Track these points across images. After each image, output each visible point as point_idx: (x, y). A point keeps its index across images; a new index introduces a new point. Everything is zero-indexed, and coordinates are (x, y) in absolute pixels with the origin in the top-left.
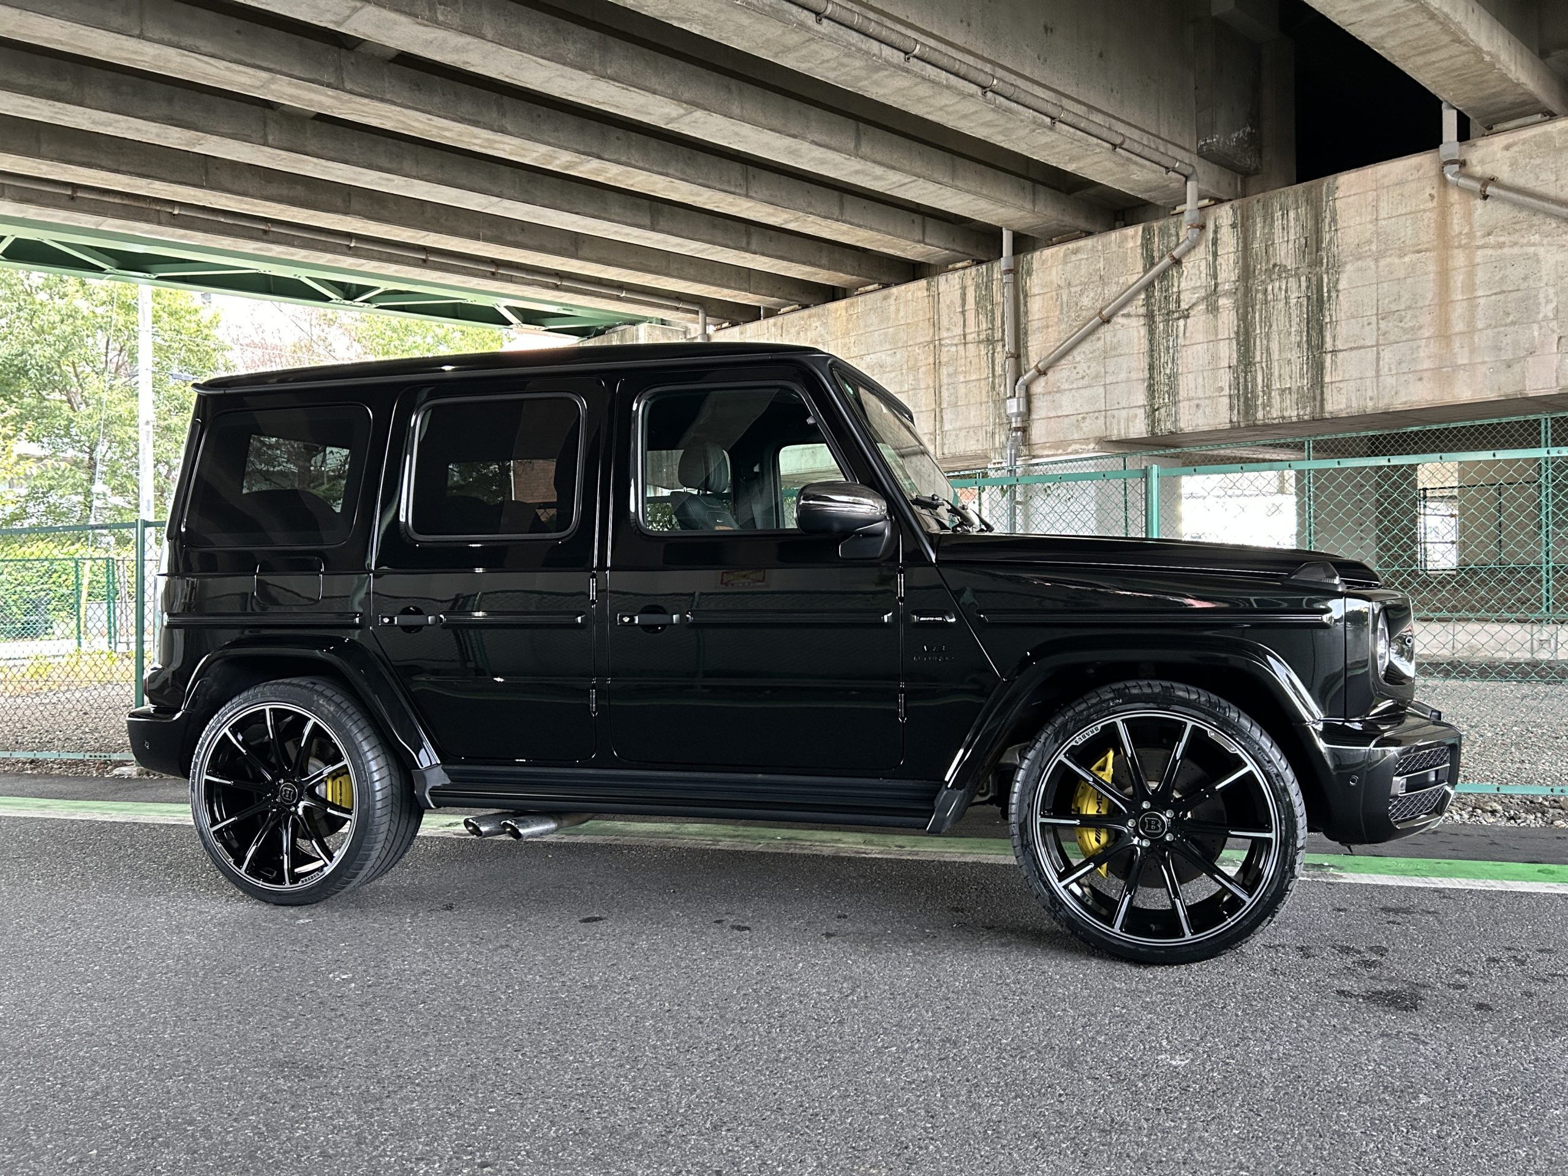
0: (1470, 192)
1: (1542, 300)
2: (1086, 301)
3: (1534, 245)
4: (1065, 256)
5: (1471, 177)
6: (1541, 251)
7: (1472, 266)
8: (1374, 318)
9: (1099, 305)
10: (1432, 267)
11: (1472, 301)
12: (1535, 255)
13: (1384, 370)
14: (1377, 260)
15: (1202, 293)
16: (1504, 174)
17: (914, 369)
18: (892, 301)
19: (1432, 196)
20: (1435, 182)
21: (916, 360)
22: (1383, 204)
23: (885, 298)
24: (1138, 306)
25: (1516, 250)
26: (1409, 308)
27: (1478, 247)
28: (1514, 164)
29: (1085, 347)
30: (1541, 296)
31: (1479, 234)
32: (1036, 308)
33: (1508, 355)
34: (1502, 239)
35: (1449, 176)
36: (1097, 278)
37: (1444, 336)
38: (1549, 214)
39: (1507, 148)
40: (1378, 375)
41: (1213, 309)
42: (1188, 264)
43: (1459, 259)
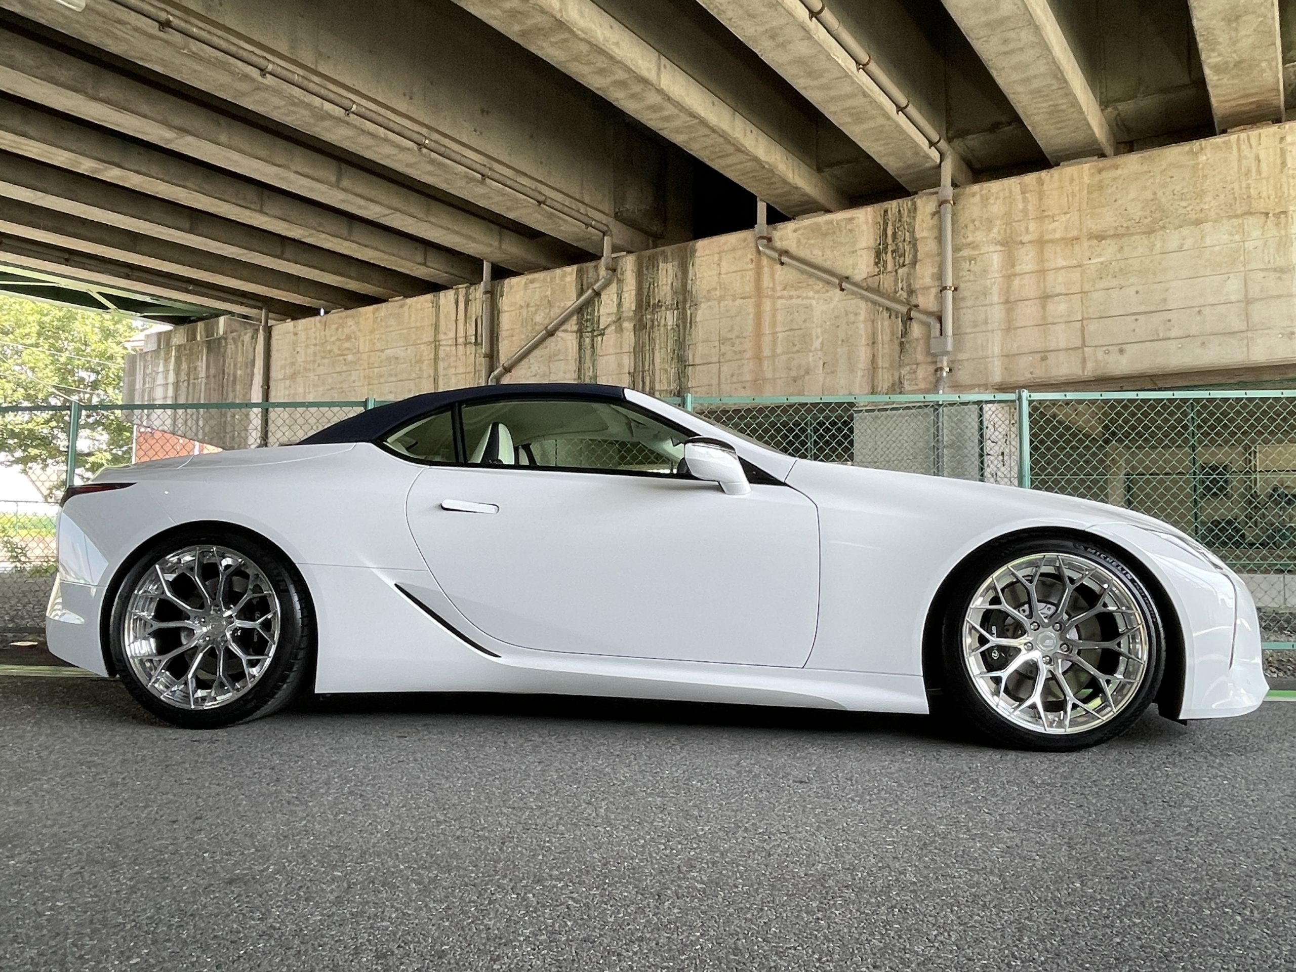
0: (773, 259)
1: (814, 338)
2: (539, 318)
3: (810, 298)
4: (526, 283)
5: (774, 249)
6: (814, 302)
7: (774, 310)
8: (717, 344)
9: (547, 322)
10: (751, 310)
11: (774, 334)
12: (811, 305)
13: (723, 380)
14: (719, 303)
15: (614, 318)
16: (793, 249)
17: (420, 361)
18: (406, 308)
19: (752, 260)
20: (754, 249)
21: (421, 355)
22: (724, 264)
23: (401, 307)
24: (572, 325)
25: (799, 301)
26: (737, 337)
27: (779, 298)
28: (799, 241)
29: (537, 353)
30: (814, 334)
31: (778, 288)
32: (506, 321)
33: (794, 374)
34: (791, 293)
35: (761, 248)
36: (545, 302)
37: (758, 358)
38: (819, 278)
39: (795, 231)
40: (719, 384)
41: (620, 330)
42: (604, 297)
43: (767, 306)
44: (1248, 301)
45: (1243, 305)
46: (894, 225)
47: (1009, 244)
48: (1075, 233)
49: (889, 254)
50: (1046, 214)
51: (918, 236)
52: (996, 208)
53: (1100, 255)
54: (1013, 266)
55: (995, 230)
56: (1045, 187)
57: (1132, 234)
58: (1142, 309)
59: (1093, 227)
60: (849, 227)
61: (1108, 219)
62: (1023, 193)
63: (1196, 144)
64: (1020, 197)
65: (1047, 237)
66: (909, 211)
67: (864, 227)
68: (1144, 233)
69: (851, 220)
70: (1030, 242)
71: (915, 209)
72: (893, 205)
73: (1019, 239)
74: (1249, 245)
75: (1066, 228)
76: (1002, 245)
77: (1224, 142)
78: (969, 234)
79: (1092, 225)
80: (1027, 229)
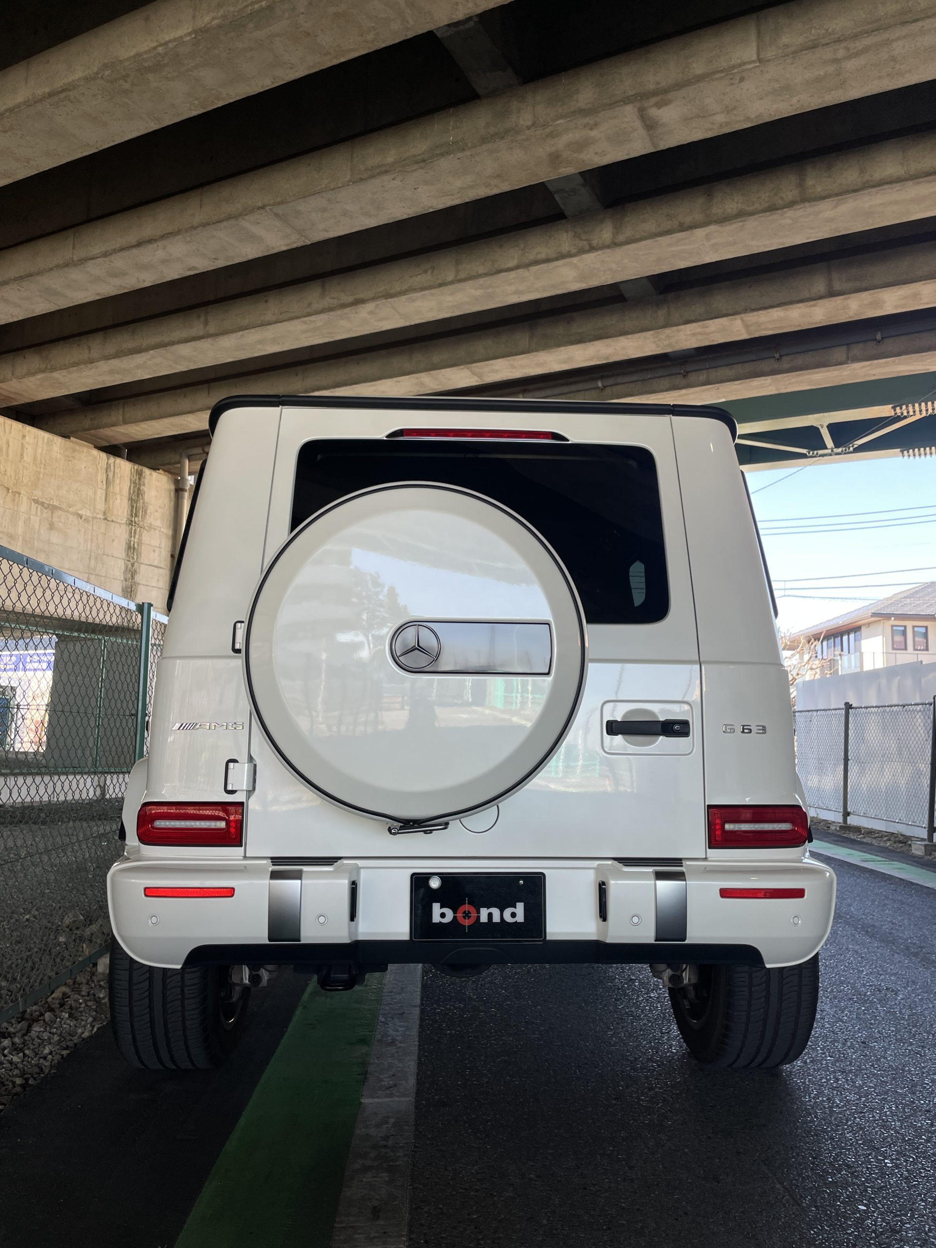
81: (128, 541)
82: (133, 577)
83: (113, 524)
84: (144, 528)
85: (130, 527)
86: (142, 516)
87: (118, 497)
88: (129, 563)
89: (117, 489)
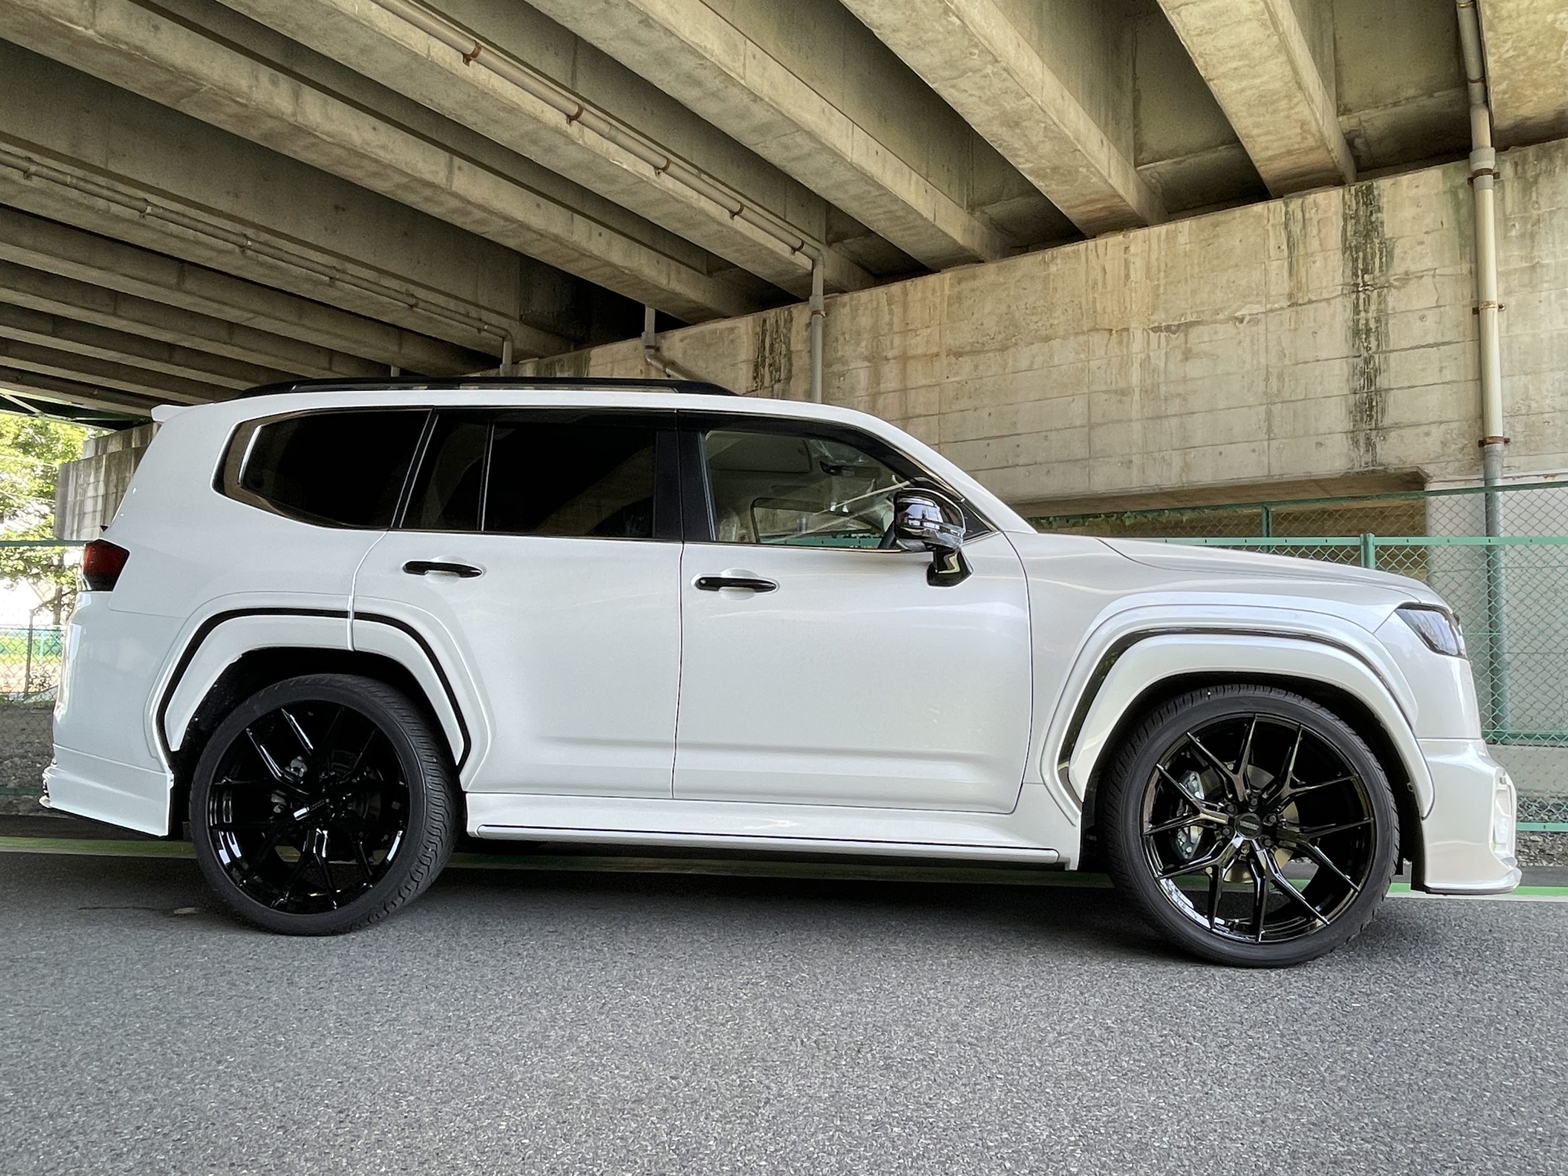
5: (660, 359)
16: (679, 358)
20: (640, 360)
35: (649, 357)
39: (682, 340)
44: (1091, 426)
45: (1086, 429)
46: (771, 336)
47: (876, 360)
48: (935, 350)
49: (767, 368)
50: (910, 327)
51: (793, 348)
52: (865, 321)
53: (957, 374)
54: (878, 384)
55: (863, 344)
56: (909, 297)
57: (987, 351)
58: (995, 433)
59: (952, 343)
60: (731, 337)
61: (965, 335)
62: (889, 304)
63: (1049, 253)
64: (886, 309)
65: (911, 353)
66: (785, 321)
67: (745, 338)
68: (999, 350)
69: (732, 330)
70: (895, 358)
71: (791, 320)
72: (771, 314)
73: (884, 354)
74: (1094, 364)
75: (927, 342)
76: (869, 361)
77: (1073, 252)
78: (840, 348)
79: (950, 341)
80: (892, 343)
81: (1351, 324)
82: (1371, 381)
83: (1314, 305)
84: (1390, 286)
85: (1354, 296)
86: (1381, 267)
87: (1319, 258)
88: (1360, 362)
89: (1314, 245)
